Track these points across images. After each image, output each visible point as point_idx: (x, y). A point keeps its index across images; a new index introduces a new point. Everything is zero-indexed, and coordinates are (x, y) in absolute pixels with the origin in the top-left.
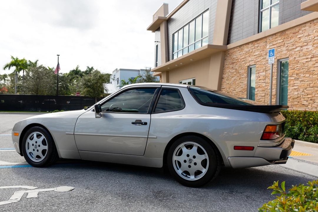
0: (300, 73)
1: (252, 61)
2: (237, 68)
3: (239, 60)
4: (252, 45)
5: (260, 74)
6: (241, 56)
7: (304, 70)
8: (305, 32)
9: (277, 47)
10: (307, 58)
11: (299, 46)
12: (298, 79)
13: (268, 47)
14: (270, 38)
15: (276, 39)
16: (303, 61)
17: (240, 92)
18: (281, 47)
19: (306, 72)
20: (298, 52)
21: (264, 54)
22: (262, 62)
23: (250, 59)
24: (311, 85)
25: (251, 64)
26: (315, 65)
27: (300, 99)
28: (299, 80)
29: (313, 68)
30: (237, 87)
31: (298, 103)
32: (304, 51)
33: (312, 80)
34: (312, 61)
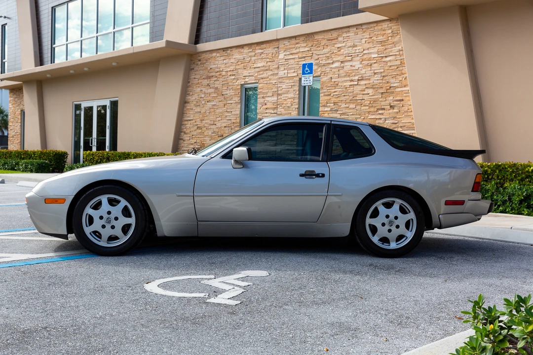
0: (339, 101)
1: (249, 76)
2: (219, 86)
3: (224, 73)
4: (251, 50)
5: (267, 99)
6: (227, 65)
7: (347, 97)
8: (348, 41)
9: (299, 58)
10: (352, 81)
11: (338, 61)
13: (281, 56)
14: (285, 43)
15: (297, 45)
16: (345, 84)
17: (225, 127)
18: (306, 58)
19: (350, 100)
20: (337, 70)
21: (274, 67)
22: (270, 80)
23: (246, 73)
25: (248, 82)
26: (364, 91)
28: (338, 112)
29: (361, 96)
30: (220, 119)
32: (346, 69)
33: (359, 113)
34: (360, 85)
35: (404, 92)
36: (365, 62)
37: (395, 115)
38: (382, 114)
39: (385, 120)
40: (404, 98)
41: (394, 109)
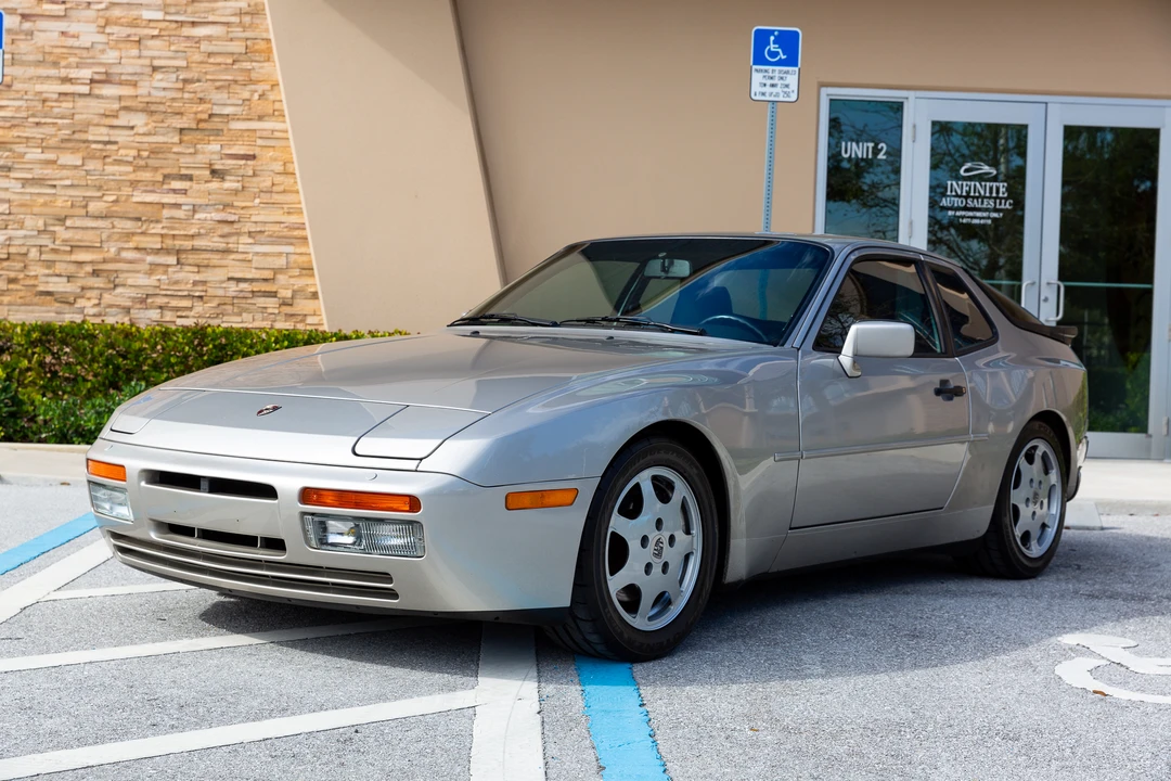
0: (18, 140)
7: (50, 130)
10: (66, 80)
12: (9, 169)
16: (39, 88)
19: (63, 141)
24: (94, 207)
26: (116, 117)
27: (25, 267)
28: (12, 175)
29: (104, 130)
31: (12, 286)
32: (40, 39)
33: (97, 183)
34: (98, 97)
35: (258, 134)
36: (118, 31)
37: (228, 199)
38: (184, 192)
39: (194, 211)
40: (257, 151)
41: (223, 179)
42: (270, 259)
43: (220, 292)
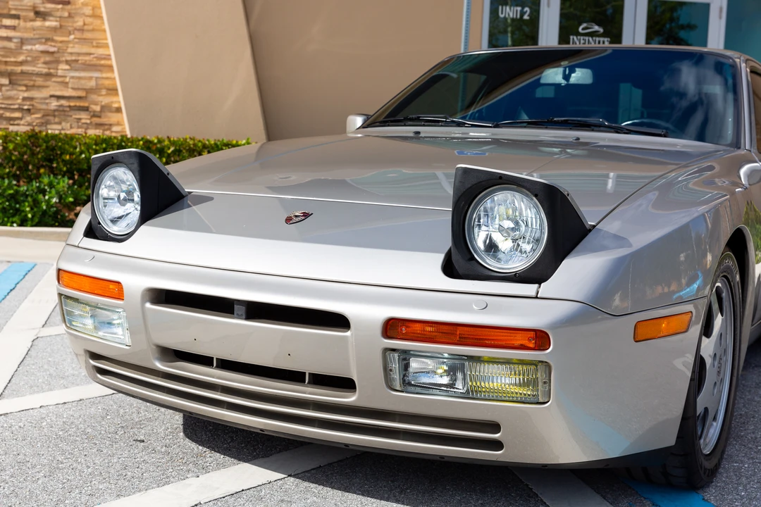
37: (49, 35)
38: (14, 28)
39: (22, 43)
41: (44, 19)
42: (83, 82)
43: (44, 107)
